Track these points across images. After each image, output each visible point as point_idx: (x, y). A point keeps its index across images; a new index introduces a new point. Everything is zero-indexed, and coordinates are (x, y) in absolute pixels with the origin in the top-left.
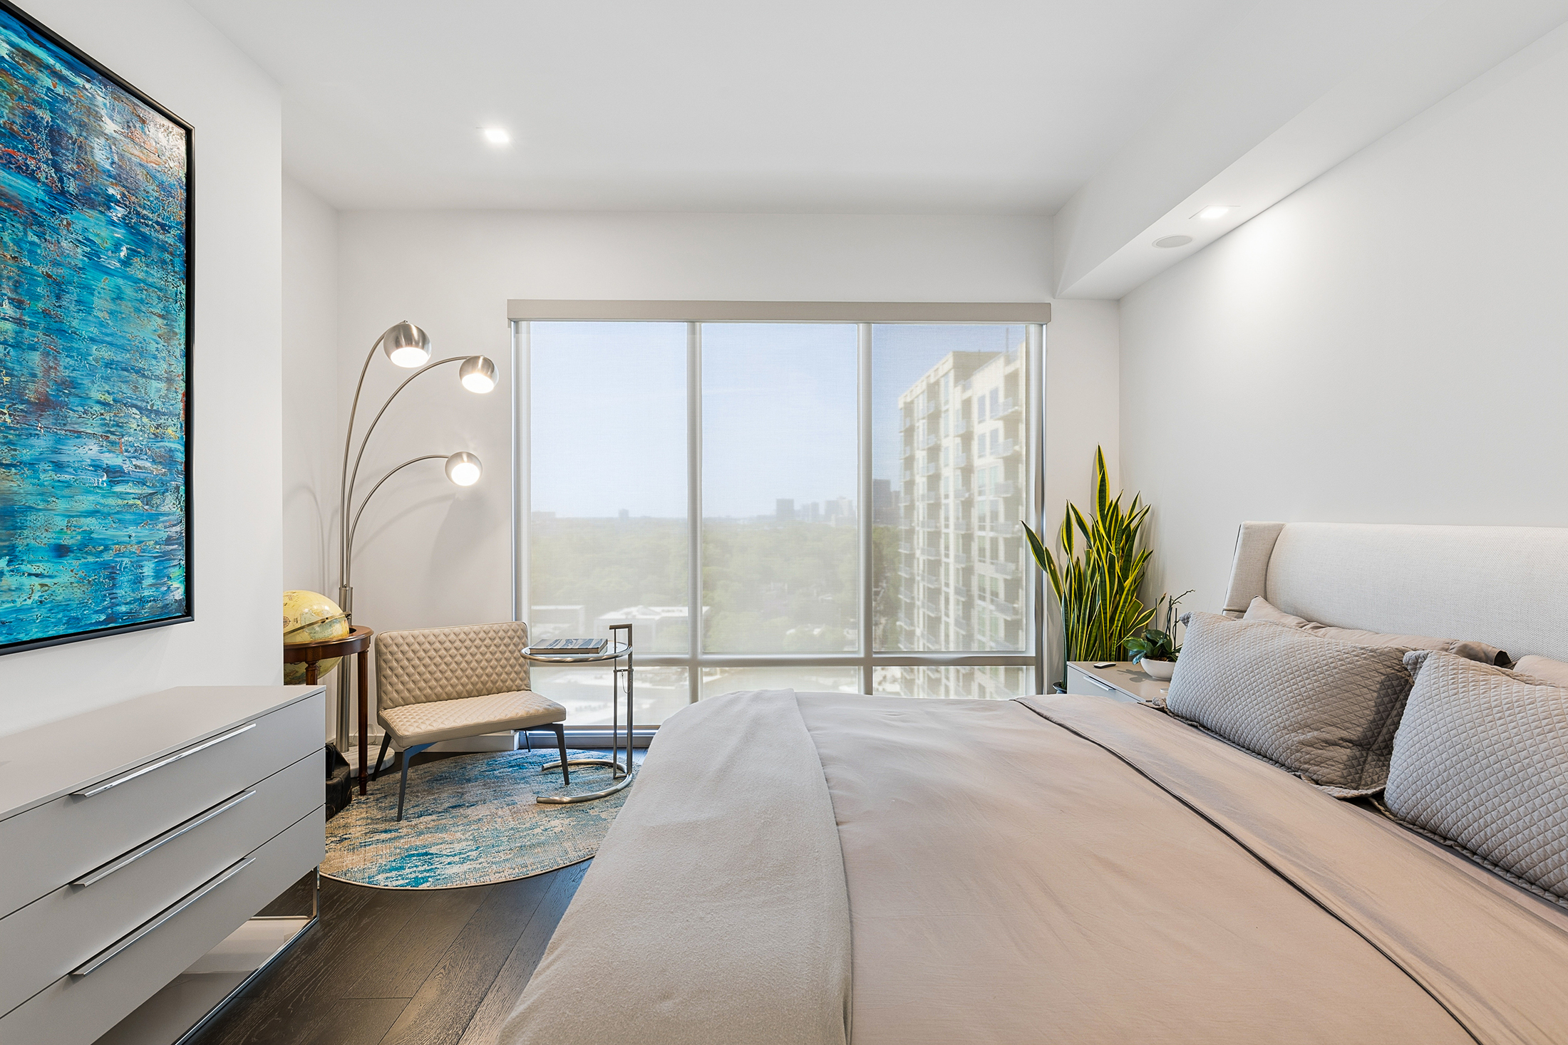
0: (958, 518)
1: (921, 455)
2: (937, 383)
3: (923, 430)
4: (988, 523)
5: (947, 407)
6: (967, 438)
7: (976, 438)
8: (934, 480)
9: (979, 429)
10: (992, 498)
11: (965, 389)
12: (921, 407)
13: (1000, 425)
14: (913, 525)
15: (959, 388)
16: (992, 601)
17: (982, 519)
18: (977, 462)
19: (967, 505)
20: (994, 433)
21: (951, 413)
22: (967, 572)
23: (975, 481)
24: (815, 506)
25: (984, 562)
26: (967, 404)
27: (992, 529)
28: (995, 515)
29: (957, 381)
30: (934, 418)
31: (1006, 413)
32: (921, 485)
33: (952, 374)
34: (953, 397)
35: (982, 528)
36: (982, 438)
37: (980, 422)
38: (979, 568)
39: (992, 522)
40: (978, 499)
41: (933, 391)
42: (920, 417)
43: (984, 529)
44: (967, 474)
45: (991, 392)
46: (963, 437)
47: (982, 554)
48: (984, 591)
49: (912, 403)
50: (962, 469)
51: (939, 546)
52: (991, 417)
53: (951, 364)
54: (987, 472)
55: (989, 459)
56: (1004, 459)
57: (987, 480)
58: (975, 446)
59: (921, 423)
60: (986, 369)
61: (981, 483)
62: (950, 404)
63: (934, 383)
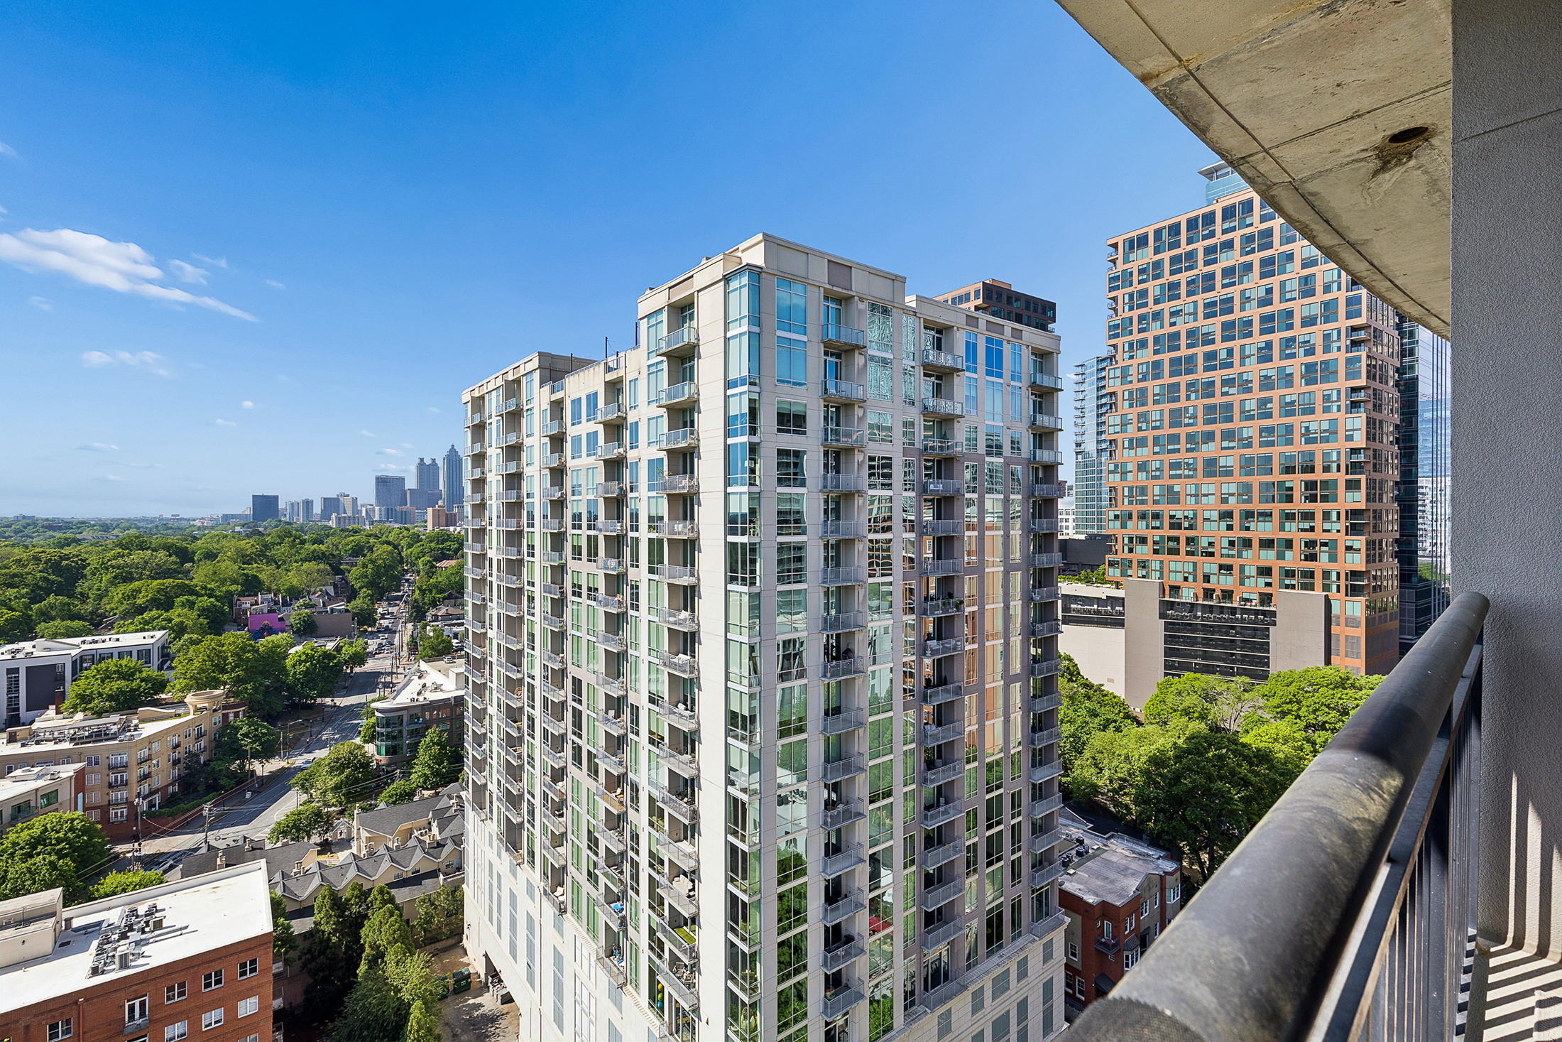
0: (545, 517)
1: (494, 454)
2: (518, 381)
3: (498, 427)
4: (584, 523)
5: (529, 407)
6: (557, 441)
7: (569, 439)
8: (513, 481)
9: (572, 431)
10: (592, 497)
11: (552, 392)
12: (495, 405)
13: (600, 428)
14: (483, 523)
15: (547, 388)
16: (589, 597)
17: (577, 517)
18: (570, 463)
19: (558, 506)
20: (592, 437)
21: (536, 411)
22: (559, 571)
23: (568, 482)
24: (308, 504)
25: (580, 559)
26: (557, 406)
27: (589, 528)
28: (593, 517)
29: (542, 383)
30: (514, 418)
31: (610, 417)
32: (494, 484)
33: (537, 375)
34: (538, 397)
35: (577, 526)
36: (577, 440)
37: (573, 424)
38: (572, 565)
39: (589, 520)
40: (570, 497)
41: (512, 388)
42: (494, 414)
43: (580, 528)
44: (558, 474)
45: (588, 397)
46: (552, 438)
47: (577, 551)
48: (580, 587)
49: (482, 398)
50: (551, 469)
51: (520, 545)
52: (588, 420)
53: (535, 363)
54: (583, 472)
55: (586, 461)
56: (605, 461)
57: (582, 481)
58: (568, 447)
59: (494, 420)
60: (581, 374)
61: (575, 483)
62: (535, 404)
63: (514, 381)
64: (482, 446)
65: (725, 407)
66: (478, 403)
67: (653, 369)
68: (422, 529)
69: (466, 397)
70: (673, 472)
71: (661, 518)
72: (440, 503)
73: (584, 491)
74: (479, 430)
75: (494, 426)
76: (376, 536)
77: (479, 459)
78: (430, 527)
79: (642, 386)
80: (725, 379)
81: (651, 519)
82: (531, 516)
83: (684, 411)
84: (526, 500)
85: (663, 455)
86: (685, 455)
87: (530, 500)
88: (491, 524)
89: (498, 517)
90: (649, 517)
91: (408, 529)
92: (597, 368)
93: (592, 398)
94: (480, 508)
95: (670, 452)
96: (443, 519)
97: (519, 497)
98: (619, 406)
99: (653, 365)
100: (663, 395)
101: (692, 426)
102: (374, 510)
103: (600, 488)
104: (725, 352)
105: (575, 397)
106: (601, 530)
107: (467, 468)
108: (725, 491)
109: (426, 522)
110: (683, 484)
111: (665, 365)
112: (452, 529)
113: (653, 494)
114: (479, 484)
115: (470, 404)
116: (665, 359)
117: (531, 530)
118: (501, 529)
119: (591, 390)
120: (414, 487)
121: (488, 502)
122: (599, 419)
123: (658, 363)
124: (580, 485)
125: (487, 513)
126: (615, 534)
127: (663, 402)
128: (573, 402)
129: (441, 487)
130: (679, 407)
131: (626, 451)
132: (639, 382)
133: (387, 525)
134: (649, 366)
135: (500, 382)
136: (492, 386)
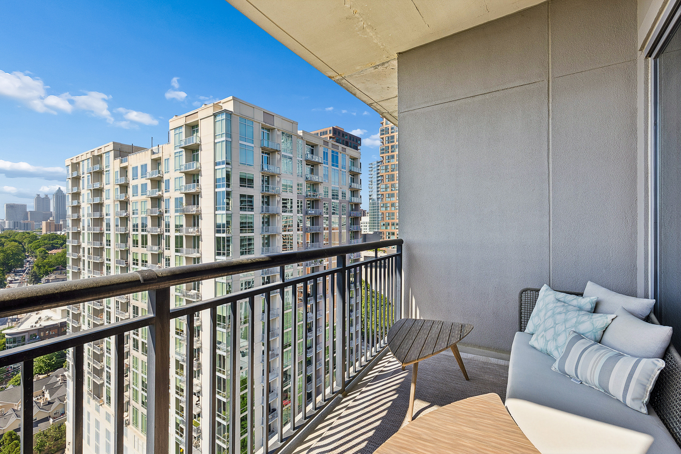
0: (117, 226)
1: (86, 193)
2: (101, 156)
3: (88, 179)
4: (140, 228)
5: (107, 170)
6: (124, 188)
7: (131, 186)
8: (98, 207)
9: (132, 183)
10: (144, 216)
11: (121, 162)
12: (86, 168)
13: (149, 182)
14: (79, 229)
15: (118, 161)
17: (135, 226)
18: (132, 199)
19: (125, 220)
20: (144, 186)
21: (112, 172)
22: (125, 253)
23: (130, 208)
25: (138, 247)
26: (124, 170)
27: (143, 230)
28: (144, 226)
29: (115, 157)
30: (98, 175)
31: (154, 176)
32: (86, 208)
33: (112, 154)
34: (112, 165)
35: (135, 230)
36: (135, 187)
37: (133, 179)
38: (133, 249)
39: (142, 227)
40: (131, 216)
41: (97, 159)
42: (86, 172)
43: (137, 231)
44: (124, 204)
45: (142, 166)
46: (121, 186)
47: (135, 243)
48: (137, 260)
49: (78, 163)
50: (121, 202)
51: (102, 240)
52: (142, 178)
53: (111, 147)
54: (139, 204)
55: (140, 198)
56: (151, 198)
57: (139, 207)
58: (130, 190)
59: (86, 175)
60: (138, 154)
61: (134, 208)
62: (111, 168)
63: (98, 156)
64: (78, 188)
65: (214, 174)
66: (76, 166)
67: (178, 154)
68: (39, 233)
69: (68, 162)
70: (188, 204)
71: (182, 226)
72: (51, 218)
73: (139, 212)
74: (76, 180)
75: (86, 179)
76: (6, 237)
77: (76, 195)
78: (44, 231)
79: (172, 162)
80: (214, 161)
81: (177, 226)
82: (108, 225)
83: (194, 175)
84: (105, 217)
85: (183, 196)
86: (194, 196)
87: (108, 217)
88: (84, 230)
89: (89, 226)
90: (176, 225)
91: (29, 233)
92: (146, 152)
93: (144, 167)
94: (77, 221)
95: (187, 195)
96: (53, 227)
97: (101, 215)
98: (159, 171)
99: (178, 152)
100: (183, 167)
101: (198, 182)
102: (4, 222)
103: (149, 212)
104: (214, 149)
105: (134, 165)
106: (149, 232)
107: (68, 200)
108: (215, 213)
109: (41, 229)
110: (193, 210)
111: (184, 153)
112: (59, 233)
113: (178, 214)
114: (76, 209)
115: (70, 167)
116: (184, 150)
117: (108, 232)
118: (90, 232)
119: (143, 163)
120: (33, 209)
121: (82, 218)
122: (148, 177)
123: (180, 152)
124: (137, 210)
125: (81, 224)
126: (157, 234)
127: (183, 170)
128: (133, 168)
129: (52, 209)
130: (191, 173)
131: (163, 193)
132: (170, 160)
133: (14, 231)
134: (175, 153)
135: (89, 156)
136: (84, 158)
